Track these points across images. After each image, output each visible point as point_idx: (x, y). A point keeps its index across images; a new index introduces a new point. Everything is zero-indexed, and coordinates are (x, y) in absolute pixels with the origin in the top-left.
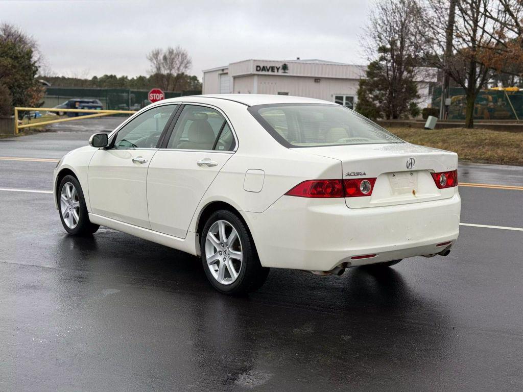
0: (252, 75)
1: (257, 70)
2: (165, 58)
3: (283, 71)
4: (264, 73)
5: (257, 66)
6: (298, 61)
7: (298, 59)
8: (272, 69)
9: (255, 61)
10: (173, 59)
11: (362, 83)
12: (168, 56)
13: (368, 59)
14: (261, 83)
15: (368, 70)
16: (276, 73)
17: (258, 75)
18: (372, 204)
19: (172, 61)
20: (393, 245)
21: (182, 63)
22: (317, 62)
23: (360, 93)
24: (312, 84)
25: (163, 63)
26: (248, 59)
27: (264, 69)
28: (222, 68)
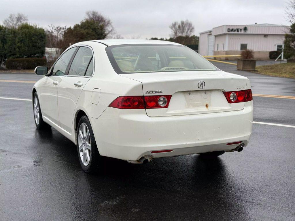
0: (225, 34)
1: (228, 31)
2: (179, 27)
3: (244, 31)
4: (232, 33)
5: (228, 29)
6: (256, 25)
7: (256, 23)
8: (238, 30)
9: (227, 26)
10: (184, 27)
11: (287, 36)
12: (181, 26)
13: (290, 21)
14: (230, 39)
15: (291, 28)
16: (240, 33)
17: (229, 34)
18: (167, 114)
19: (183, 28)
20: (185, 143)
21: (188, 29)
22: (267, 25)
23: (285, 43)
24: (262, 39)
25: (178, 30)
26: (223, 25)
27: (232, 30)
28: (210, 31)
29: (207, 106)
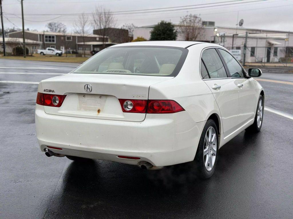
20: (68, 144)
29: (99, 111)
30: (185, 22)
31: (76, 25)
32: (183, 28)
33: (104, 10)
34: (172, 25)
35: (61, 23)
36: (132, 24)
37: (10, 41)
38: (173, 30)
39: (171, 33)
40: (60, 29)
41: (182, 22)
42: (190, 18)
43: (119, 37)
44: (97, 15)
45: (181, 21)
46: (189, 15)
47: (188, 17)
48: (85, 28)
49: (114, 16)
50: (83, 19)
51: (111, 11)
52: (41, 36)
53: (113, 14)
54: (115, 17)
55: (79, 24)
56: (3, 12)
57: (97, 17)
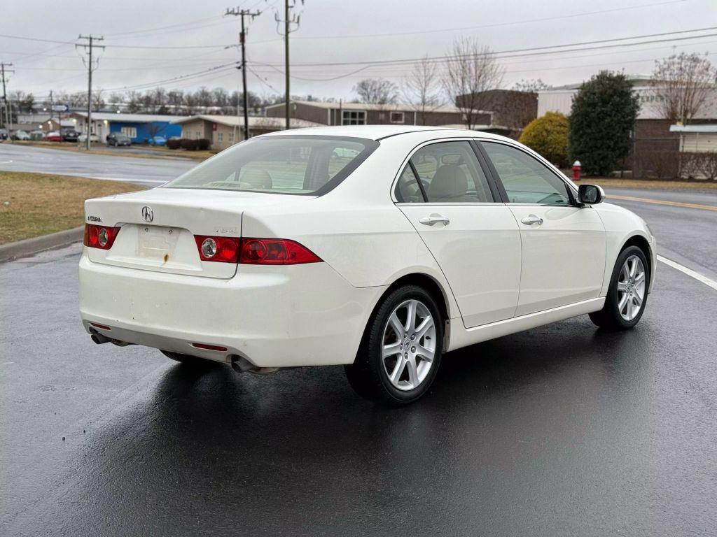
29: (166, 258)
30: (667, 73)
31: (408, 86)
32: (660, 87)
33: (475, 48)
34: (627, 82)
35: (388, 82)
36: (540, 81)
37: (260, 125)
38: (629, 94)
39: (623, 101)
40: (386, 95)
41: (660, 73)
42: (680, 63)
43: (505, 113)
44: (457, 60)
45: (658, 70)
46: (678, 55)
47: (676, 60)
48: (427, 92)
49: (497, 62)
50: (423, 70)
51: (490, 51)
52: (335, 111)
53: (495, 58)
54: (499, 64)
55: (414, 84)
56: (247, 59)
57: (456, 66)
